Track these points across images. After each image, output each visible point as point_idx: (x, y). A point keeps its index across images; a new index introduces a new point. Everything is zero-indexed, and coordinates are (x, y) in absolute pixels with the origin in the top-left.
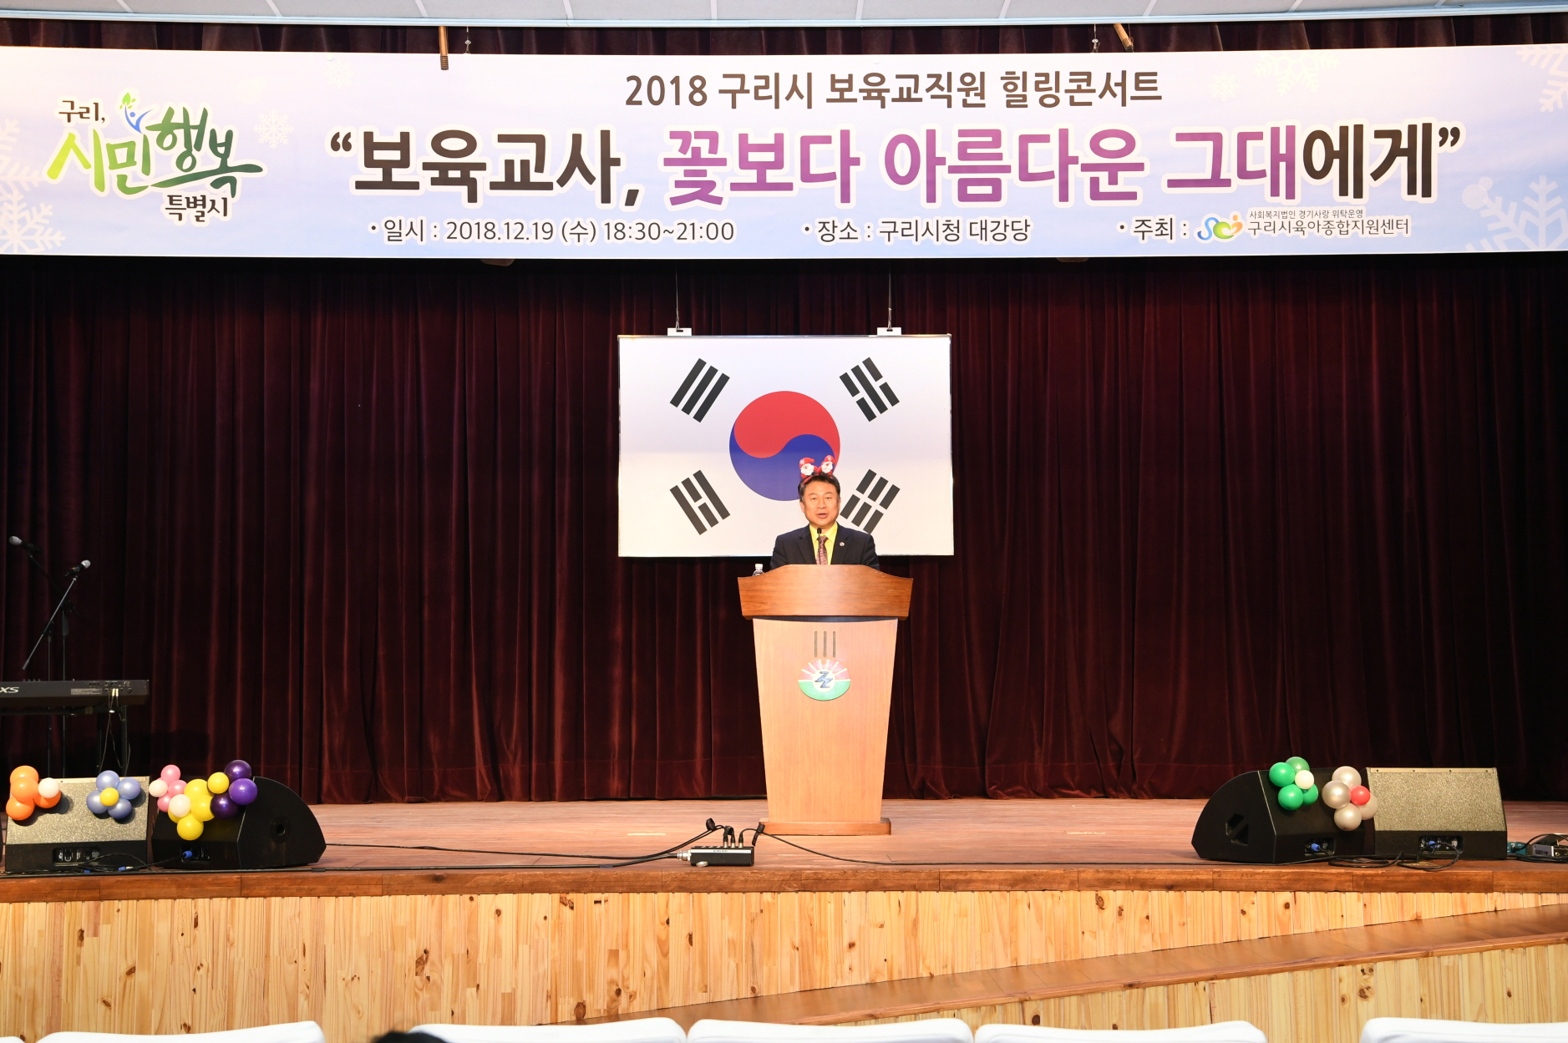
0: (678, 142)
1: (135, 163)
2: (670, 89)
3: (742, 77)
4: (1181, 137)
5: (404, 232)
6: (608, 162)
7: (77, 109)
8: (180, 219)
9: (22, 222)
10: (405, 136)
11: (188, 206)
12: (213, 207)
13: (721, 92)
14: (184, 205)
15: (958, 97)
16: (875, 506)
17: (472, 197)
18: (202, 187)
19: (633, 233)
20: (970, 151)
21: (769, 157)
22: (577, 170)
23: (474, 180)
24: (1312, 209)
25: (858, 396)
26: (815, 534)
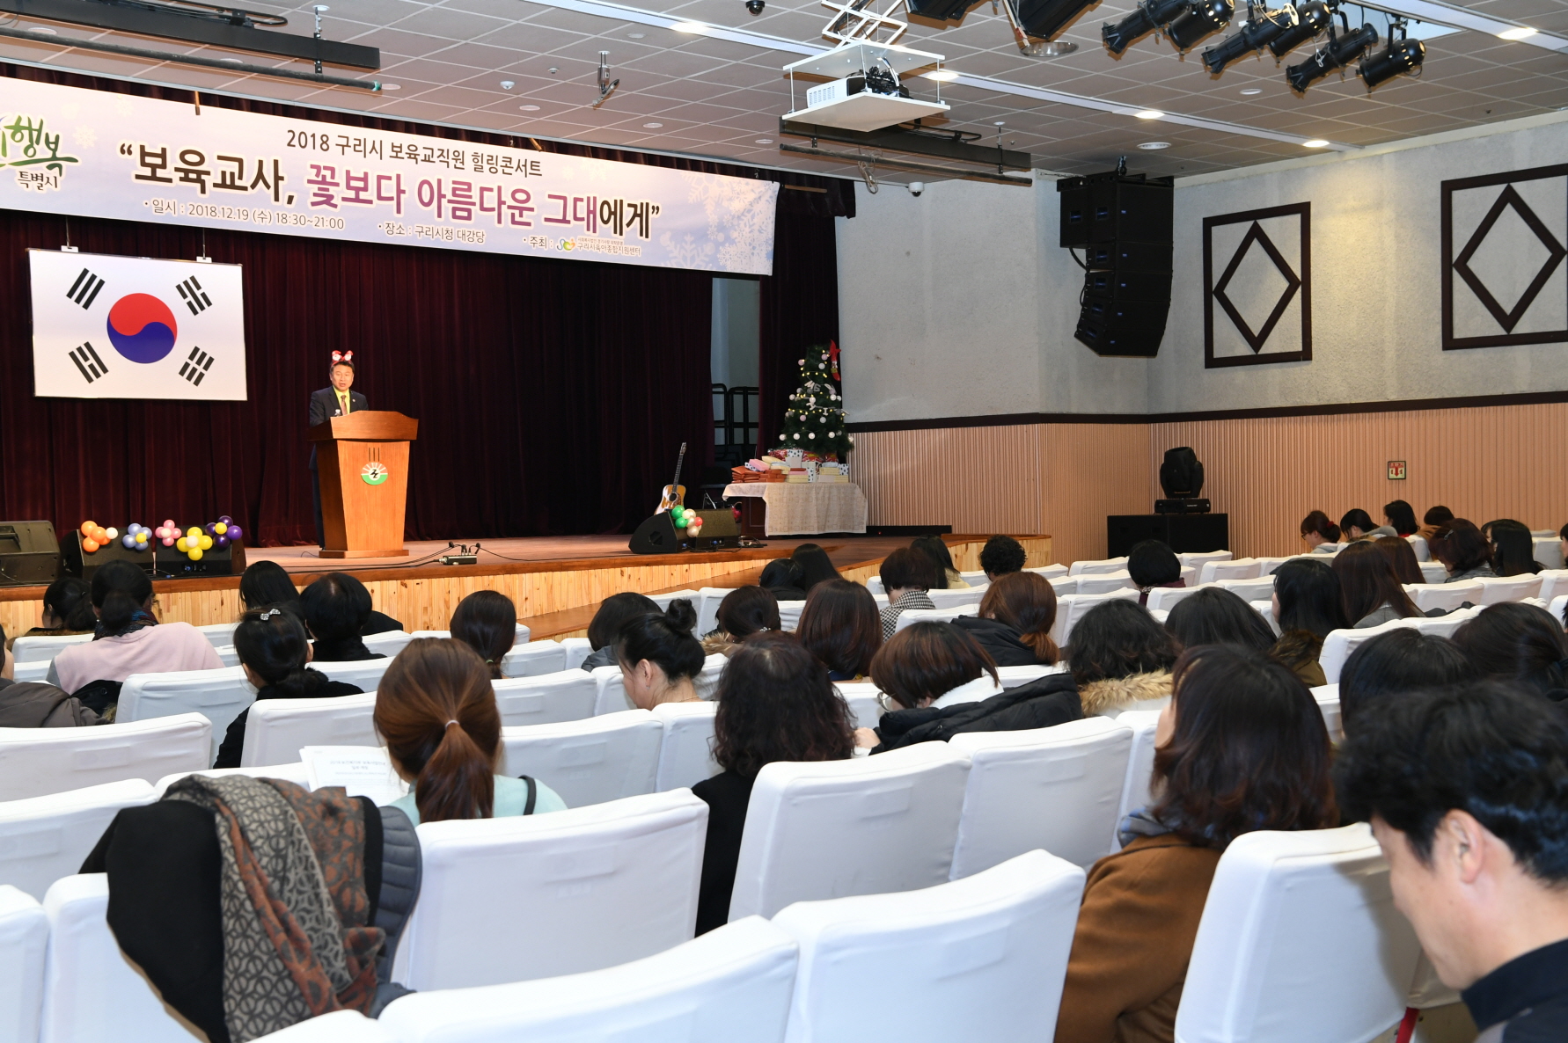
0: (315, 171)
2: (310, 140)
3: (347, 138)
4: (550, 196)
5: (165, 207)
6: (278, 178)
8: (28, 187)
10: (164, 150)
11: (32, 180)
12: (48, 182)
13: (337, 145)
14: (30, 178)
15: (452, 163)
16: (200, 369)
17: (203, 191)
18: (41, 168)
19: (291, 220)
20: (458, 192)
21: (361, 184)
22: (261, 181)
23: (204, 181)
24: (604, 239)
25: (187, 300)
26: (339, 394)
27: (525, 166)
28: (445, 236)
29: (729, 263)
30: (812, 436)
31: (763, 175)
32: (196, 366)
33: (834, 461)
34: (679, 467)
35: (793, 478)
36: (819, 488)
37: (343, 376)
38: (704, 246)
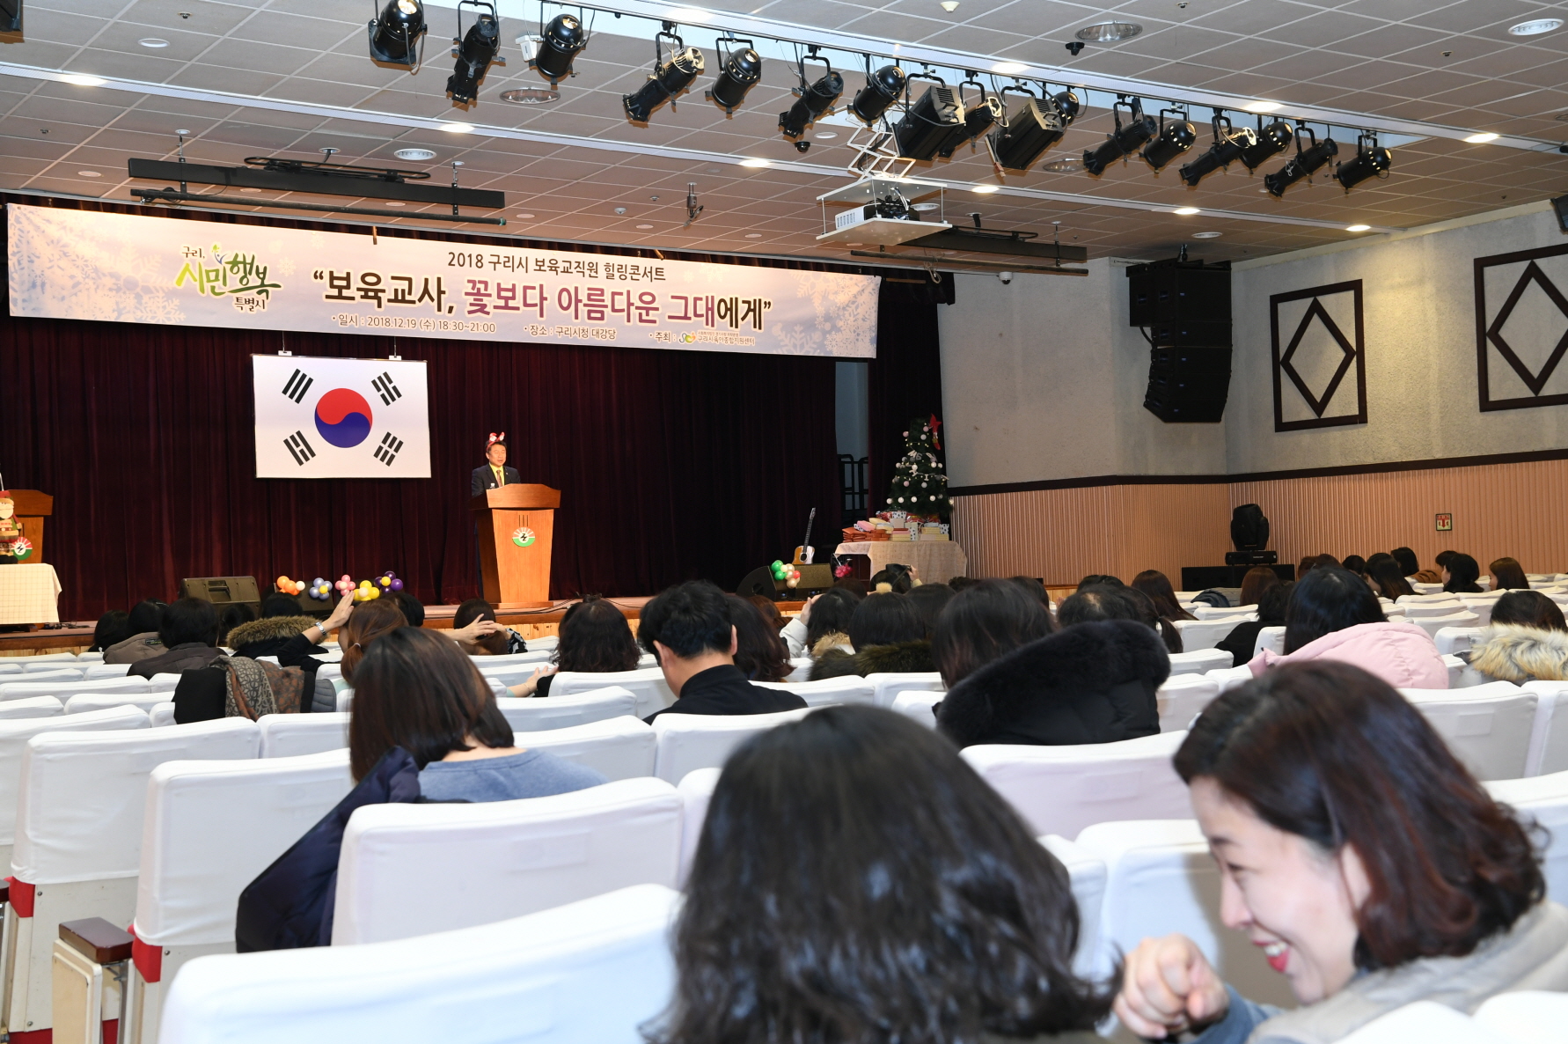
0: (471, 285)
1: (219, 280)
2: (467, 259)
3: (498, 256)
4: (673, 297)
5: (348, 321)
7: (191, 252)
8: (242, 309)
9: (164, 307)
10: (348, 274)
11: (246, 303)
12: (258, 305)
13: (489, 262)
14: (244, 302)
15: (587, 273)
16: (391, 451)
17: (379, 306)
18: (252, 294)
19: (451, 327)
20: (592, 297)
21: (510, 294)
22: (426, 295)
23: (380, 298)
24: (721, 332)
25: (381, 393)
26: (494, 469)
27: (651, 272)
28: (581, 335)
29: (835, 348)
30: (914, 499)
31: (866, 271)
32: (388, 449)
33: (935, 521)
34: (809, 529)
35: (896, 537)
36: (921, 546)
37: (497, 454)
38: (813, 335)
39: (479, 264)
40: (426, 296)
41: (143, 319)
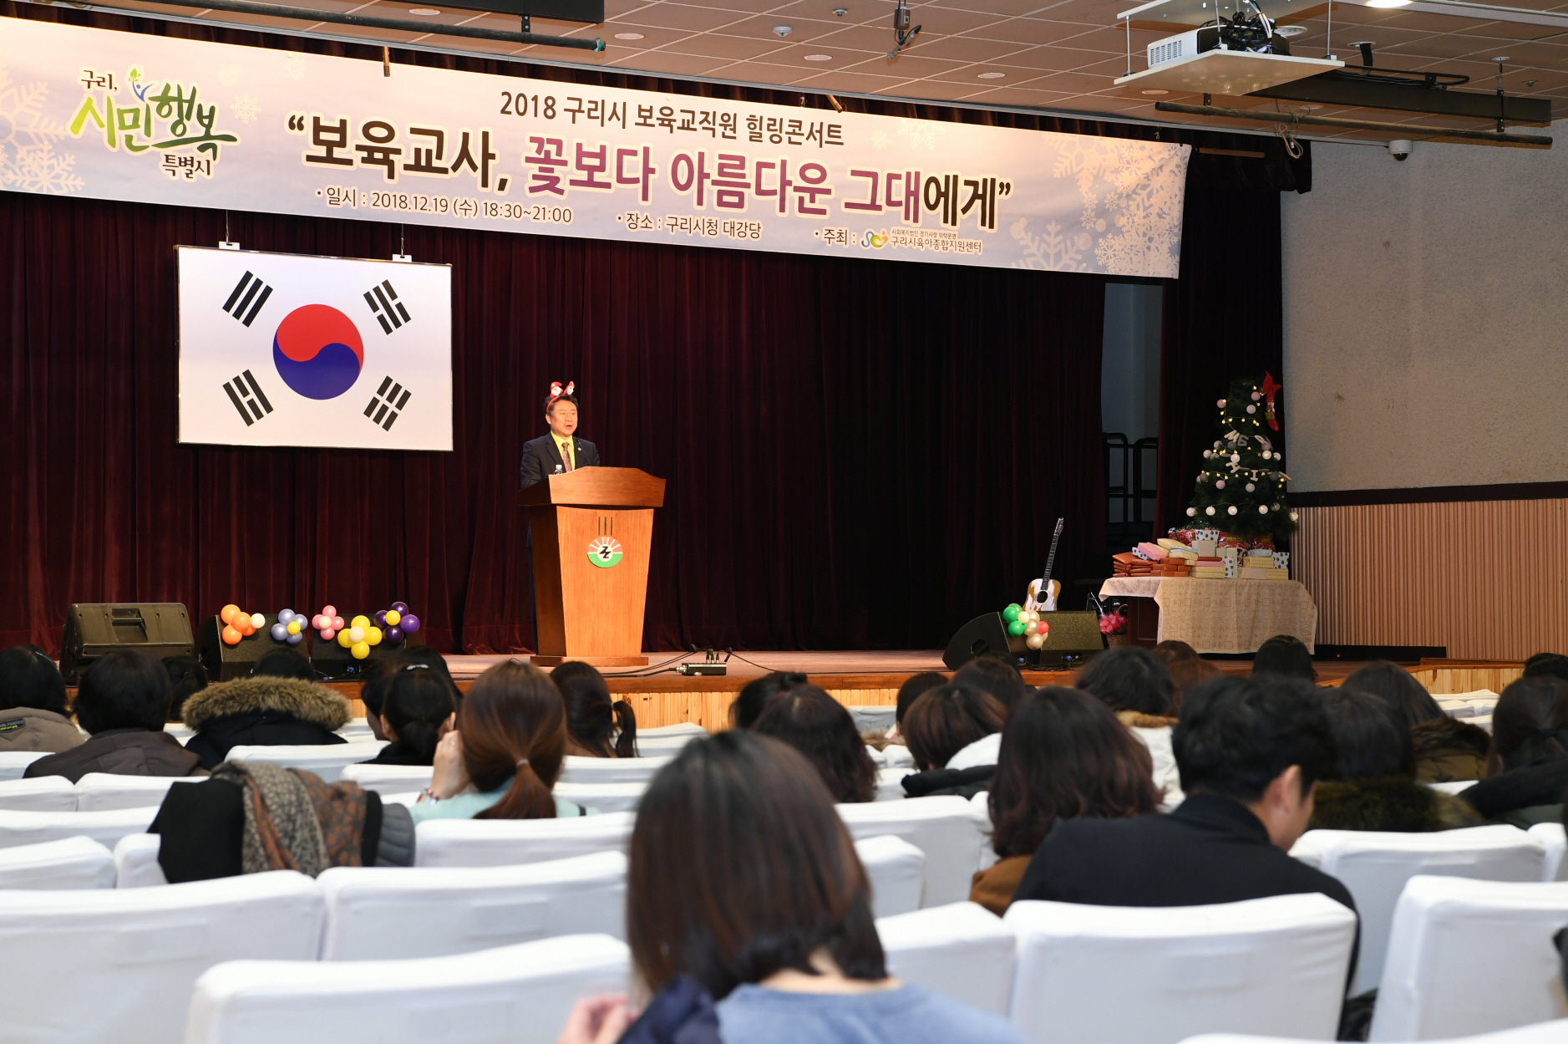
0: (536, 145)
1: (139, 126)
2: (531, 104)
3: (580, 100)
4: (854, 173)
5: (342, 197)
6: (487, 156)
7: (95, 79)
8: (174, 174)
9: (51, 167)
10: (343, 123)
11: (180, 165)
12: (199, 167)
13: (566, 110)
14: (177, 164)
15: (719, 130)
16: (392, 407)
17: (391, 175)
18: (191, 150)
19: (503, 211)
20: (726, 170)
21: (596, 162)
22: (465, 160)
23: (393, 162)
24: (930, 231)
25: (378, 313)
26: (559, 441)
27: (820, 132)
28: (706, 230)
29: (1111, 261)
31: (1166, 135)
32: (387, 403)
33: (1266, 546)
34: (1052, 552)
35: (1202, 570)
36: (1242, 586)
37: (563, 416)
38: (1076, 237)
39: (550, 113)
40: (465, 162)
41: (17, 184)
